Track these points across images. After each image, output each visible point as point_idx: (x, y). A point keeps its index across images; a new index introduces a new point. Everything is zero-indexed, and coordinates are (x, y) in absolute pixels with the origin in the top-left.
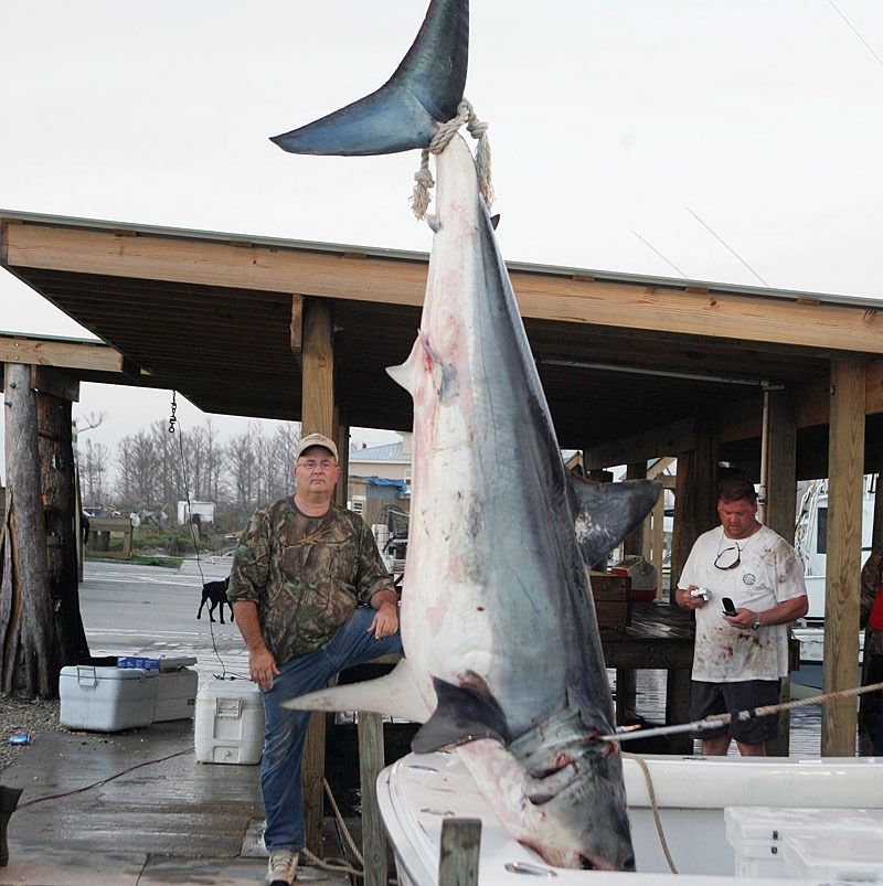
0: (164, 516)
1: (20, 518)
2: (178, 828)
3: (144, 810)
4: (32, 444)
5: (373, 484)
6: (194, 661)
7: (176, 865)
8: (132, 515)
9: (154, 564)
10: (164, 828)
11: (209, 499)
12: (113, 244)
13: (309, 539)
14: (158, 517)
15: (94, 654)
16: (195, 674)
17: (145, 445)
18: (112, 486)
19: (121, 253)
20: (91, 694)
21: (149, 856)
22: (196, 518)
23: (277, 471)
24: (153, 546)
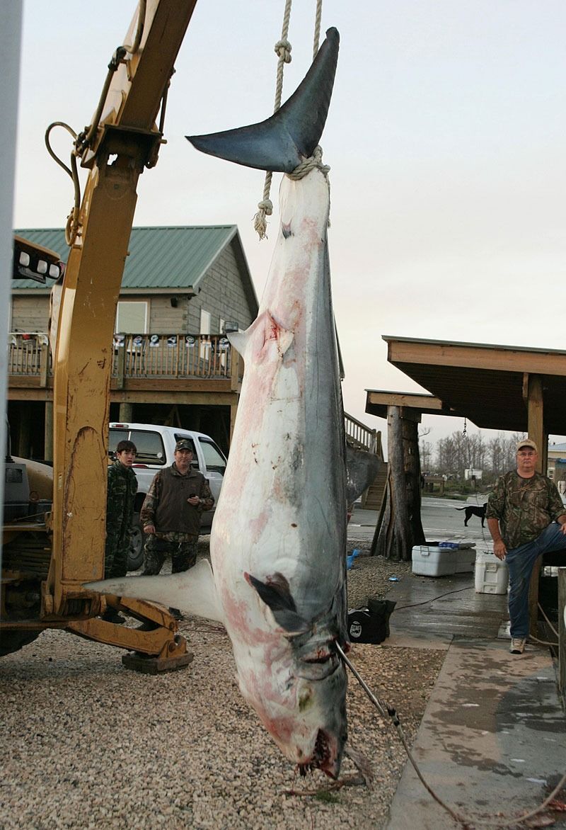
0: (458, 476)
1: (394, 476)
2: (468, 623)
3: (451, 614)
4: (400, 443)
5: (559, 462)
6: (474, 545)
7: (466, 641)
8: (443, 476)
9: (454, 499)
10: (461, 623)
11: (480, 469)
12: (439, 350)
13: (524, 489)
14: (456, 477)
15: (427, 540)
16: (475, 551)
17: (449, 443)
18: (434, 462)
19: (443, 355)
20: (427, 559)
21: (454, 635)
22: (474, 477)
23: (512, 456)
24: (453, 490)
